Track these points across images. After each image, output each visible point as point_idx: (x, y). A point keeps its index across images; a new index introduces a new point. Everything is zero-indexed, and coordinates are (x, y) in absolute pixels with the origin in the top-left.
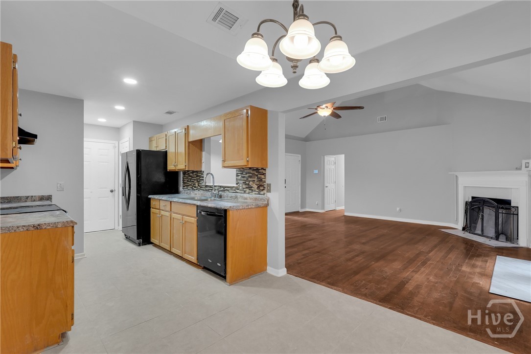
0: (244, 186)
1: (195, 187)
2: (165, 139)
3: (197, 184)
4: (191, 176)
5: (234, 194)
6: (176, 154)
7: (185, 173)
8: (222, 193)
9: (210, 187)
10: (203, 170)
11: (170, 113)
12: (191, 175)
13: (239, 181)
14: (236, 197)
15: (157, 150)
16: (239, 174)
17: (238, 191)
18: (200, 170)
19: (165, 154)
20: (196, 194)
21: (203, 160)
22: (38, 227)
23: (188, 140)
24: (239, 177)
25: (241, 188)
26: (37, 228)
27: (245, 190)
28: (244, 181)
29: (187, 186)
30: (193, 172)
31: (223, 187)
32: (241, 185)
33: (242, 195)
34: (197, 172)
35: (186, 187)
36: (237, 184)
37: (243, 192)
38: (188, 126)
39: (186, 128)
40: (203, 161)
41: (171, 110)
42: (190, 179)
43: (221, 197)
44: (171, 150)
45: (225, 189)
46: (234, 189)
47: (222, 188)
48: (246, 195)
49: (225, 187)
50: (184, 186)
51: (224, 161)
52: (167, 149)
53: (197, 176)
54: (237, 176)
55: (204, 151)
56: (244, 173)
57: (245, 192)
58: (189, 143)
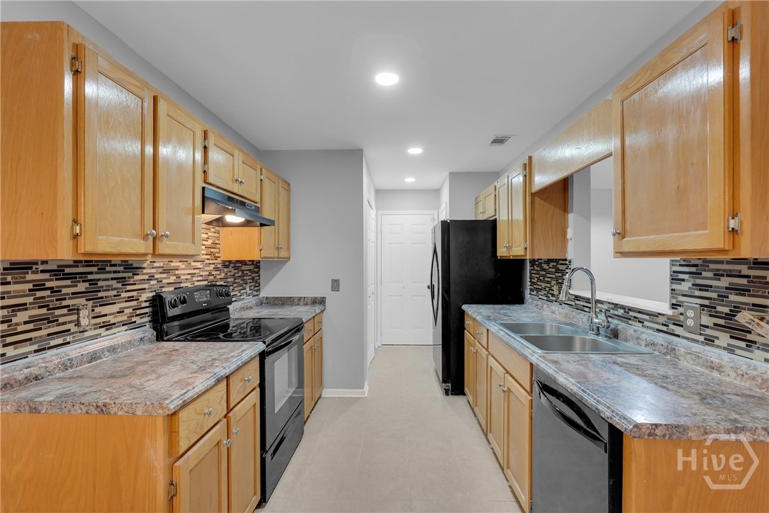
0: (706, 320)
1: (553, 295)
2: (493, 195)
3: (555, 288)
4: (544, 270)
5: (661, 338)
6: (510, 222)
7: (533, 262)
8: (621, 325)
9: (588, 301)
10: (569, 258)
11: (499, 141)
12: (545, 266)
13: (681, 298)
14: (672, 350)
15: (484, 219)
16: (681, 276)
17: (678, 330)
18: (562, 258)
19: (492, 225)
20: (553, 312)
21: (570, 233)
22: (104, 409)
23: (530, 188)
24: (685, 287)
25: (690, 323)
26: (102, 410)
27: (708, 332)
28: (706, 302)
29: (538, 290)
30: (549, 261)
31: (623, 307)
32: (690, 313)
33: (697, 348)
34: (557, 261)
35: (535, 293)
36: (674, 306)
37: (701, 338)
38: (530, 158)
39: (527, 162)
40: (569, 236)
41: (500, 133)
42: (543, 276)
43: (615, 334)
44: (502, 217)
45: (628, 314)
46: (661, 320)
47: (622, 311)
48: (713, 354)
49: (631, 309)
50: (531, 290)
51: (621, 234)
52: (497, 217)
53: (558, 270)
54: (675, 279)
55: (572, 212)
56: (704, 274)
57: (710, 341)
58: (533, 195)
